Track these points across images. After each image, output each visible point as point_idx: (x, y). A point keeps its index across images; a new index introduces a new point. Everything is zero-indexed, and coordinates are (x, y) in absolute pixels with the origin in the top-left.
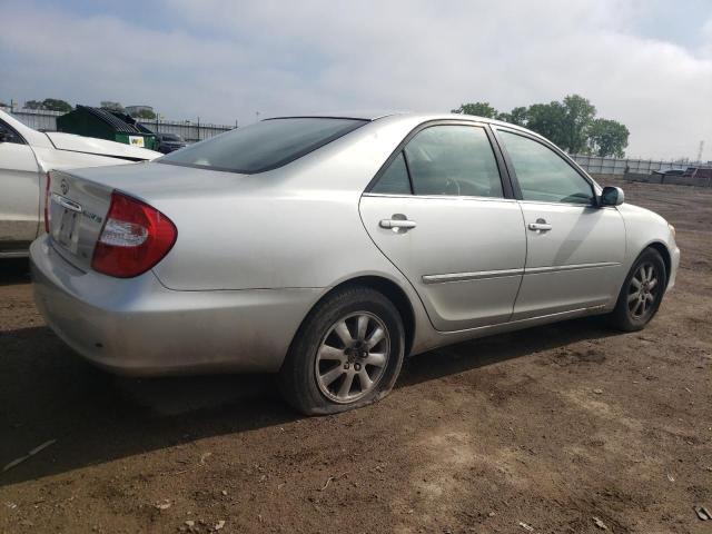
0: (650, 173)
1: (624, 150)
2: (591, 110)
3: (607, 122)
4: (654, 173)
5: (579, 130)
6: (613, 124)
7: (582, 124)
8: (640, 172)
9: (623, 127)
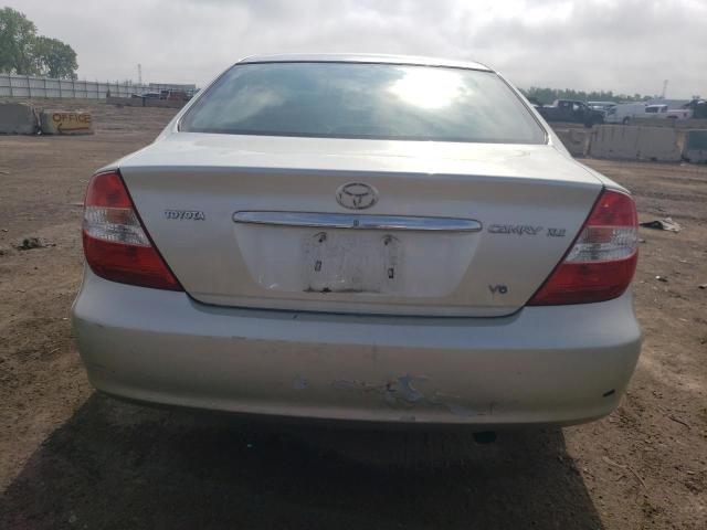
0: (130, 96)
1: (75, 72)
2: (29, 26)
3: (49, 40)
4: (134, 96)
5: (22, 48)
6: (55, 43)
7: (23, 42)
8: (121, 96)
9: (68, 47)
